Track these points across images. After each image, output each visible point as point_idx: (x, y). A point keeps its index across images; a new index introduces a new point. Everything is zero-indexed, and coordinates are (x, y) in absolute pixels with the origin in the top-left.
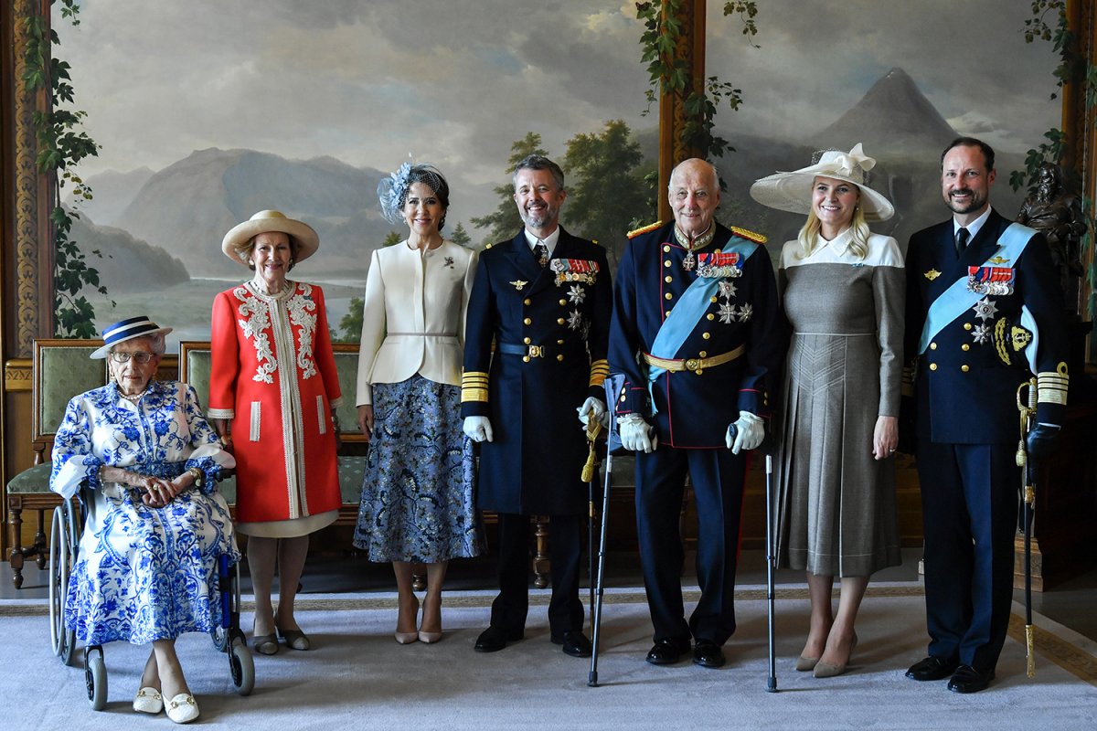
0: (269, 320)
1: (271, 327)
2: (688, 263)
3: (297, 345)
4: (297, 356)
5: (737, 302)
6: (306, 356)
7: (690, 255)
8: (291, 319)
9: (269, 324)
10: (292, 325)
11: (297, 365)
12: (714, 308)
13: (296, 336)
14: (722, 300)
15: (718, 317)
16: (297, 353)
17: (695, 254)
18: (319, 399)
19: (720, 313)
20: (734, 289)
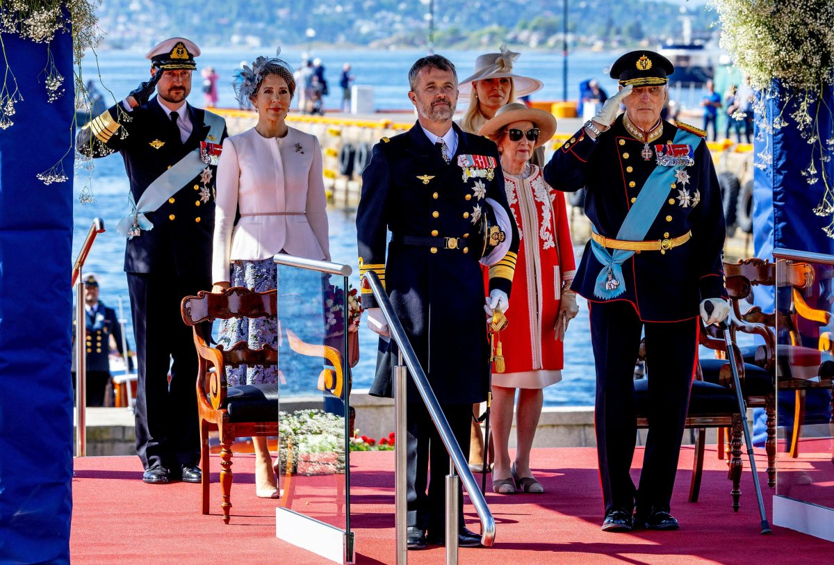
0: (516, 197)
1: (517, 203)
2: (646, 154)
3: (541, 219)
4: (540, 229)
5: (691, 188)
6: (547, 230)
7: (647, 146)
8: (535, 196)
9: (516, 200)
10: (536, 201)
11: (540, 237)
12: (674, 194)
13: (540, 211)
14: (680, 186)
15: (678, 201)
16: (540, 226)
17: (651, 145)
18: (557, 269)
19: (679, 198)
20: (688, 177)
